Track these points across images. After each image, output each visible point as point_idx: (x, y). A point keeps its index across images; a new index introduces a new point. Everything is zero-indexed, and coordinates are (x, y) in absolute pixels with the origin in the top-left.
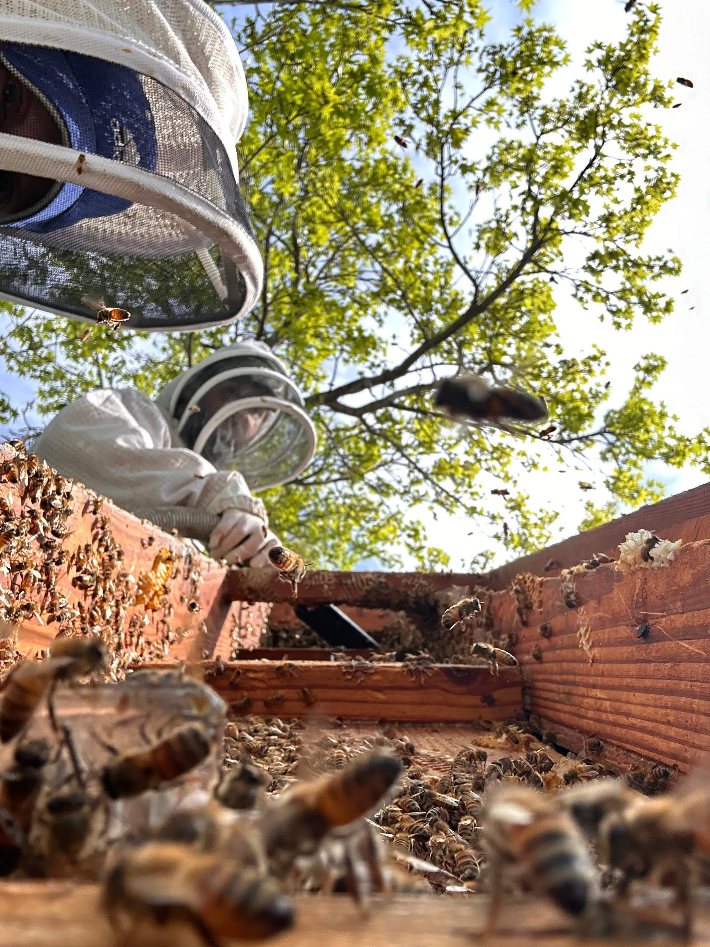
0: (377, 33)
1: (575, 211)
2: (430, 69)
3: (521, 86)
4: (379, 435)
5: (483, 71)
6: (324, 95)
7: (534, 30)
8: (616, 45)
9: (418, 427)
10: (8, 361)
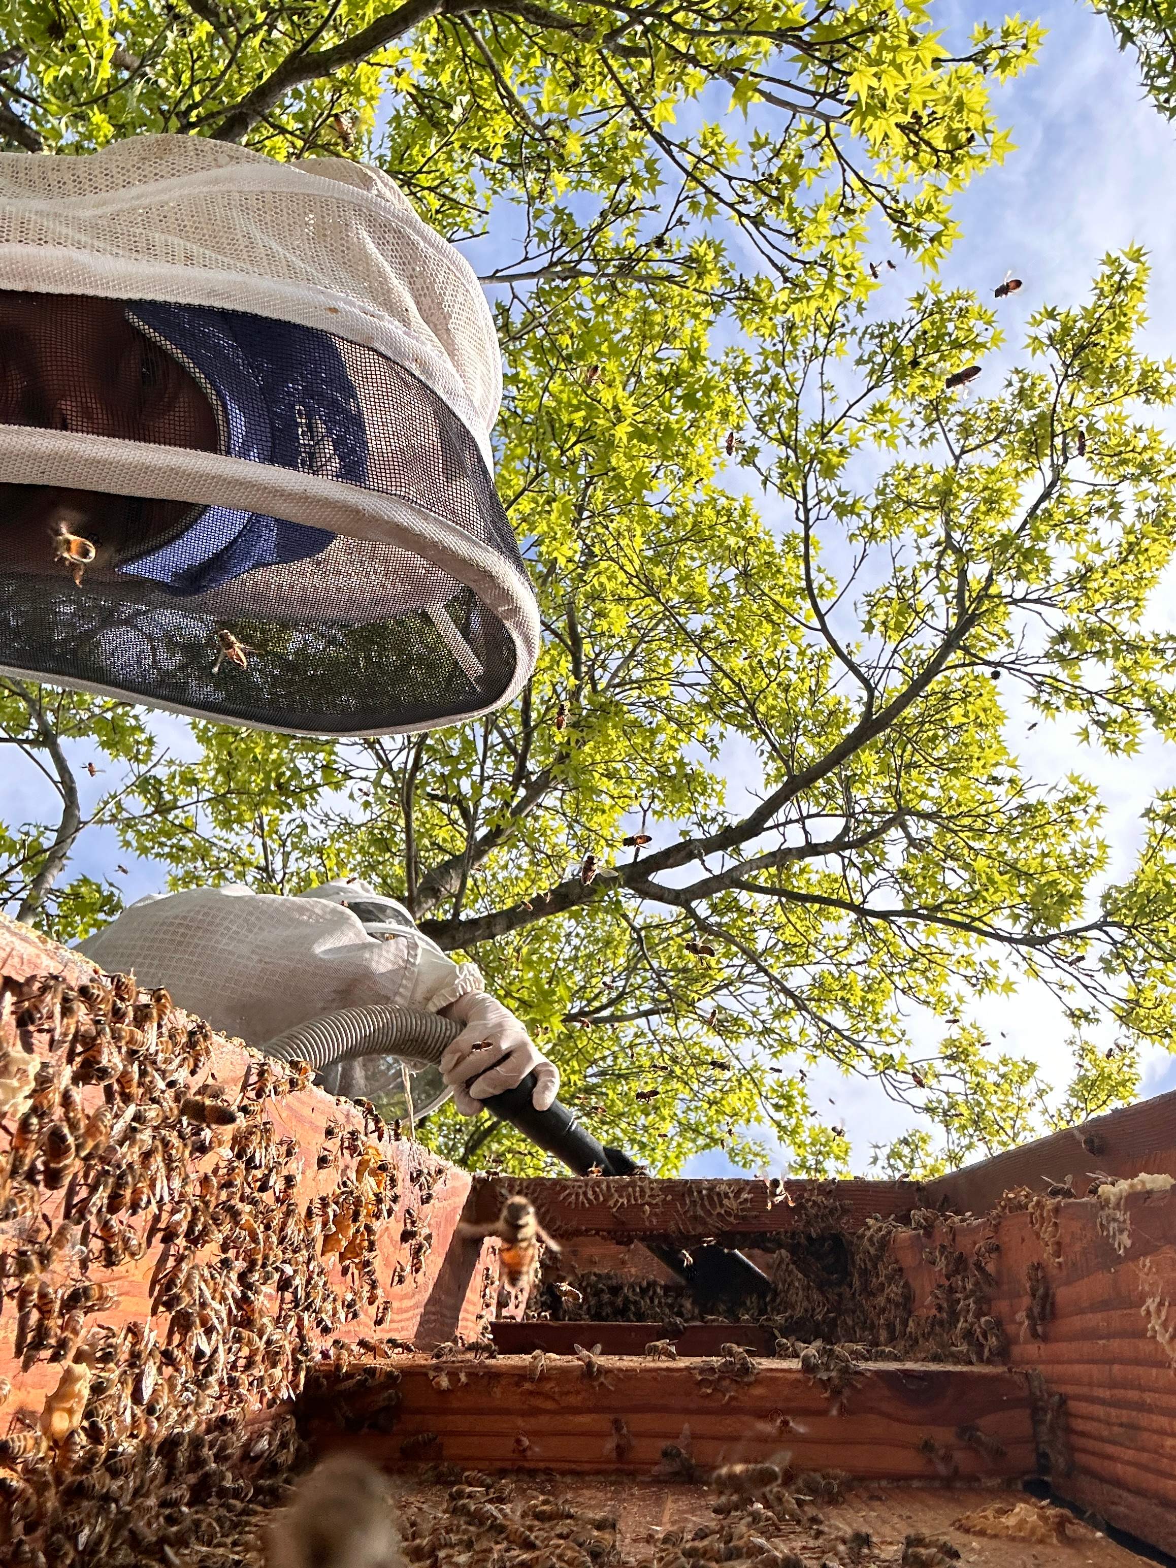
0: (696, 316)
1: (1028, 567)
2: (782, 365)
3: (928, 381)
4: (718, 935)
5: (866, 362)
6: (616, 408)
7: (943, 297)
8: (1076, 311)
9: (784, 920)
10: (123, 831)
